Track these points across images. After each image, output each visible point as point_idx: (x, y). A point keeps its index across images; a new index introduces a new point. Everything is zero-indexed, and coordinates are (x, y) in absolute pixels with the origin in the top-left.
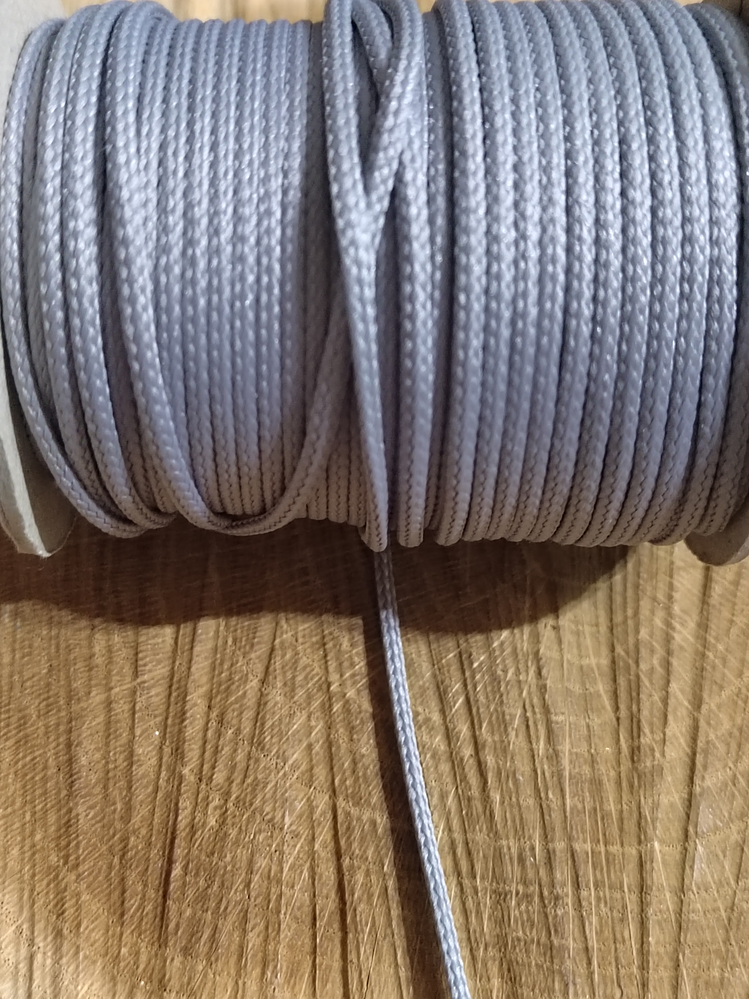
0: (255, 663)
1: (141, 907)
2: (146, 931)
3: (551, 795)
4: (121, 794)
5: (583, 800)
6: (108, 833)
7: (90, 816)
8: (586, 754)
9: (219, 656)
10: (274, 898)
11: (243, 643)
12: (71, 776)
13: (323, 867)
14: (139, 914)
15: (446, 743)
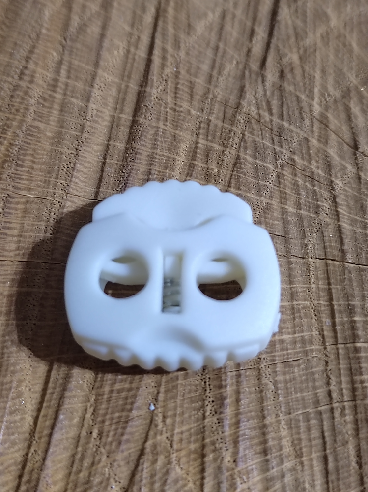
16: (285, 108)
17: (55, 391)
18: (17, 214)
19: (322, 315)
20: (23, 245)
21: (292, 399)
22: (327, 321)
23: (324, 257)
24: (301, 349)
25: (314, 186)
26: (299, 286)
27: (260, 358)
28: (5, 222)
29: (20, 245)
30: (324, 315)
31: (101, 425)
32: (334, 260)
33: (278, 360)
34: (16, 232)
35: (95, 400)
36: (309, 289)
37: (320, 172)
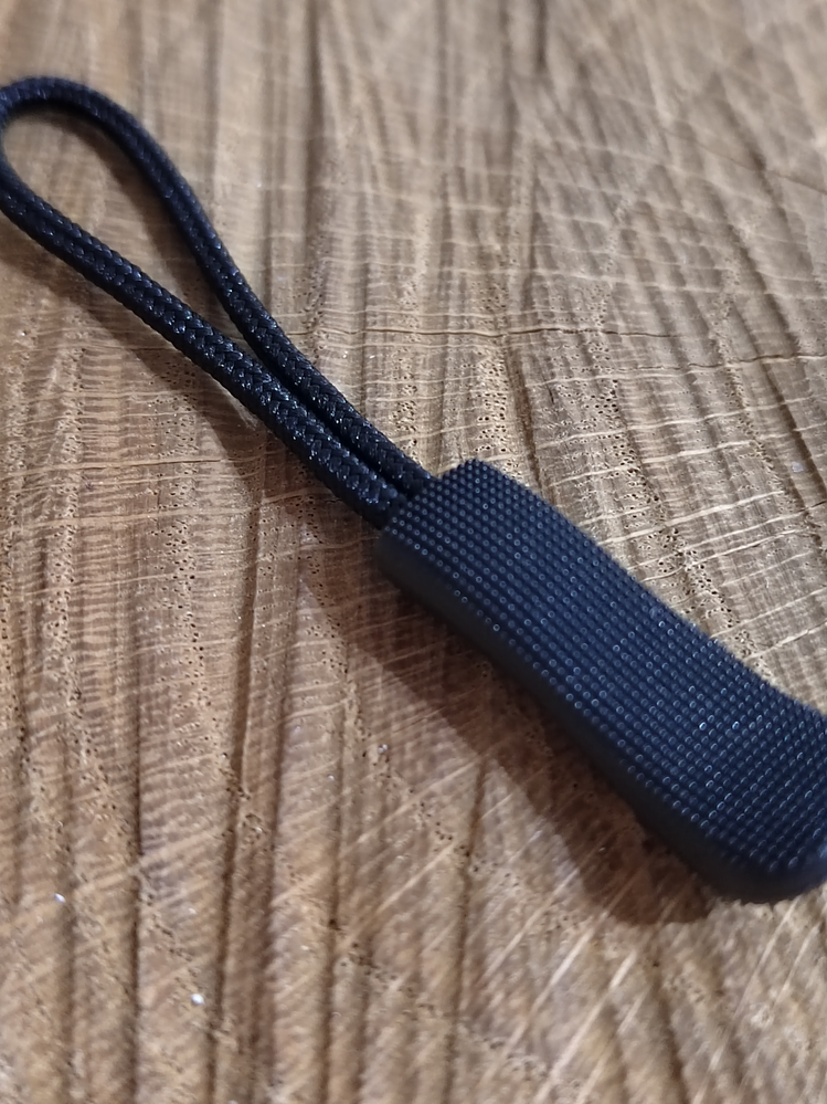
16: (604, 125)
17: (266, 691)
18: (110, 382)
19: (780, 457)
20: (133, 435)
21: (768, 617)
22: (795, 466)
23: (754, 357)
24: (757, 526)
25: (698, 240)
26: (721, 415)
27: (681, 554)
28: (88, 399)
29: (129, 436)
30: (784, 457)
31: (382, 735)
32: (777, 356)
33: (718, 551)
34: (114, 415)
35: (356, 692)
36: (743, 417)
37: (704, 216)
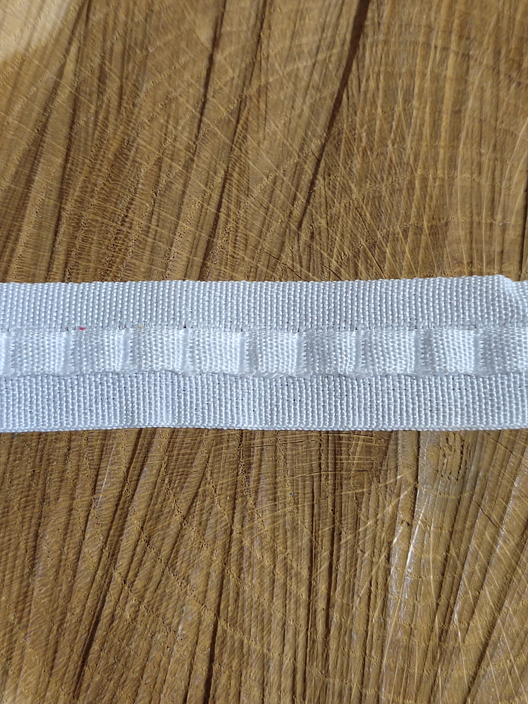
0: (181, 502)
1: (66, 665)
2: (66, 683)
3: (373, 653)
4: (67, 579)
5: (396, 661)
6: (53, 606)
7: (42, 591)
8: (407, 627)
9: (156, 490)
10: (159, 680)
11: (176, 485)
12: (34, 559)
13: (199, 665)
14: (63, 670)
15: (307, 594)
